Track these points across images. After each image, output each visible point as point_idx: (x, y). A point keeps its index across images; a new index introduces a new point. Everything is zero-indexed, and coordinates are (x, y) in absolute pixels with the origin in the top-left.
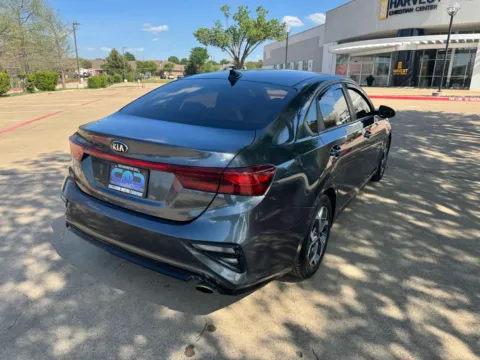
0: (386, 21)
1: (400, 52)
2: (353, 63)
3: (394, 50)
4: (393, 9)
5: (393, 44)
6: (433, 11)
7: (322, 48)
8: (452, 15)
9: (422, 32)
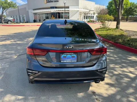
0: (46, 4)
1: (52, 13)
2: (39, 16)
3: (50, 12)
4: (48, 1)
5: (50, 11)
6: (58, 2)
7: (28, 11)
8: (65, 4)
9: (56, 8)
